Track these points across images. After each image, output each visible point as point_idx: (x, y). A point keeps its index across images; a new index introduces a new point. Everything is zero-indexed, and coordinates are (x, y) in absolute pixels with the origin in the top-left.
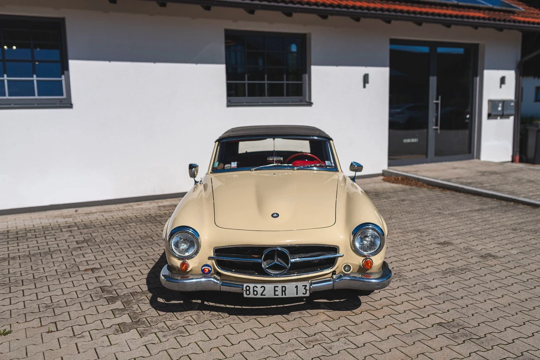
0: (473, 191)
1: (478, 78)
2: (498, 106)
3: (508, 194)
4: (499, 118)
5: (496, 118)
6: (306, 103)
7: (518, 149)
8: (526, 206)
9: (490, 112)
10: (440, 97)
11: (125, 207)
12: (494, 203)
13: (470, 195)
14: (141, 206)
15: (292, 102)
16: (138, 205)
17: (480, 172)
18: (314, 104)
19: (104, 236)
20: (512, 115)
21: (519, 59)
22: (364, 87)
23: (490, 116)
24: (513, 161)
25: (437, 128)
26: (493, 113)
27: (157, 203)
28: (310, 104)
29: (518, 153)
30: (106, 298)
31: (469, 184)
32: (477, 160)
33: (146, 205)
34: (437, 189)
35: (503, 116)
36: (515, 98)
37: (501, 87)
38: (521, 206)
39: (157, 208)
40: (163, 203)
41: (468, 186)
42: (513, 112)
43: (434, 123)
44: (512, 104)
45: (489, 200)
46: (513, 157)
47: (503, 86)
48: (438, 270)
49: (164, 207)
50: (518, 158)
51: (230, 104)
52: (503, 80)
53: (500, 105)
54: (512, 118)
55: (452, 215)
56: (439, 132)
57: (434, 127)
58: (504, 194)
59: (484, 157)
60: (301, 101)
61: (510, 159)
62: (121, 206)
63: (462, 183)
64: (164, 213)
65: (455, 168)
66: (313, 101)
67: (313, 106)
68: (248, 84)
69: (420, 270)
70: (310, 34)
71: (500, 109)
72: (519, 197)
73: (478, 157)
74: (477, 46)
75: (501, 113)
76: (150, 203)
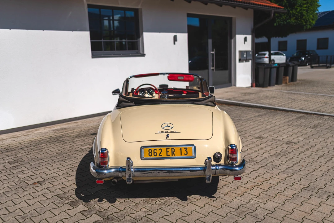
0: (248, 105)
1: (233, 40)
2: (244, 55)
3: (268, 105)
4: (244, 61)
5: (243, 62)
6: (140, 55)
7: (254, 79)
8: (281, 111)
9: (240, 58)
10: (214, 50)
11: (27, 133)
12: (263, 112)
13: (246, 108)
14: (39, 131)
15: (132, 54)
16: (36, 130)
17: (242, 93)
18: (146, 55)
19: (28, 156)
20: (250, 60)
21: (253, 27)
22: (174, 44)
23: (240, 60)
24: (252, 86)
25: (213, 68)
26: (242, 59)
27: (50, 127)
28: (143, 55)
29: (254, 82)
30: (67, 203)
31: (243, 101)
32: (234, 87)
33: (42, 130)
34: (225, 105)
35: (247, 60)
36: (252, 49)
37: (244, 43)
38: (279, 112)
39: (52, 131)
40: (54, 128)
41: (243, 102)
42: (251, 58)
43: (212, 66)
44: (251, 53)
45: (259, 110)
46: (252, 84)
47: (246, 42)
48: (272, 155)
49: (58, 130)
50: (254, 84)
51: (94, 56)
52: (245, 39)
53: (245, 54)
54: (250, 61)
55: (248, 120)
56: (215, 71)
57: (212, 68)
58: (266, 105)
59: (238, 85)
60: (137, 53)
61: (250, 85)
62: (24, 132)
63: (239, 101)
64: (61, 135)
65: (227, 92)
66: (145, 53)
67: (145, 56)
68: (104, 42)
69: (261, 156)
70: (141, 9)
71: (245, 56)
72: (276, 106)
73: (235, 85)
74: (231, 18)
75: (245, 59)
76: (45, 128)
